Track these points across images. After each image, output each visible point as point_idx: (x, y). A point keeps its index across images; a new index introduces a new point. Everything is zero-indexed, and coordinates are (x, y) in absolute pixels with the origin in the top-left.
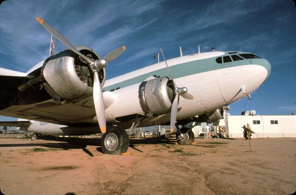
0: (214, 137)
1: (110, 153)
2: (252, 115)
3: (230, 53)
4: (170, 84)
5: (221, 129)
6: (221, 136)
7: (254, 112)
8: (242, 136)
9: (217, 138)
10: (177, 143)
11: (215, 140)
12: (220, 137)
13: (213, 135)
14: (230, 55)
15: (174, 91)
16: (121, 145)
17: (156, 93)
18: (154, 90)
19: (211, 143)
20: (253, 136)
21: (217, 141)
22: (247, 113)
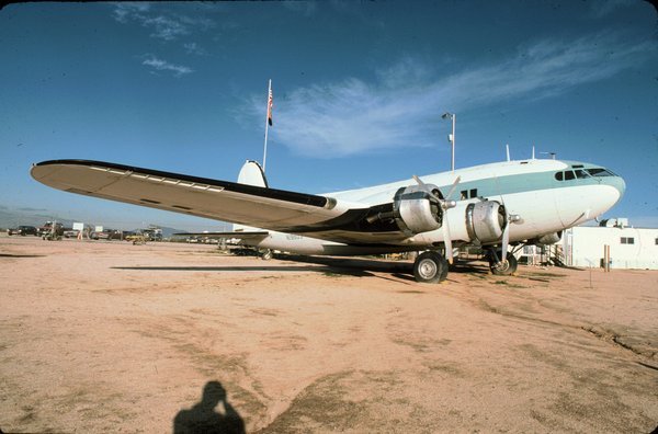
0: (545, 264)
1: (425, 281)
2: (620, 227)
3: (574, 167)
4: (502, 211)
5: (559, 250)
6: (558, 263)
7: (623, 221)
8: (598, 265)
9: (551, 264)
10: (490, 273)
11: (547, 269)
12: (557, 265)
13: (544, 261)
14: (573, 170)
15: (505, 218)
16: (440, 272)
17: (486, 220)
18: (483, 217)
19: (541, 275)
20: (613, 266)
21: (549, 272)
22: (610, 224)
